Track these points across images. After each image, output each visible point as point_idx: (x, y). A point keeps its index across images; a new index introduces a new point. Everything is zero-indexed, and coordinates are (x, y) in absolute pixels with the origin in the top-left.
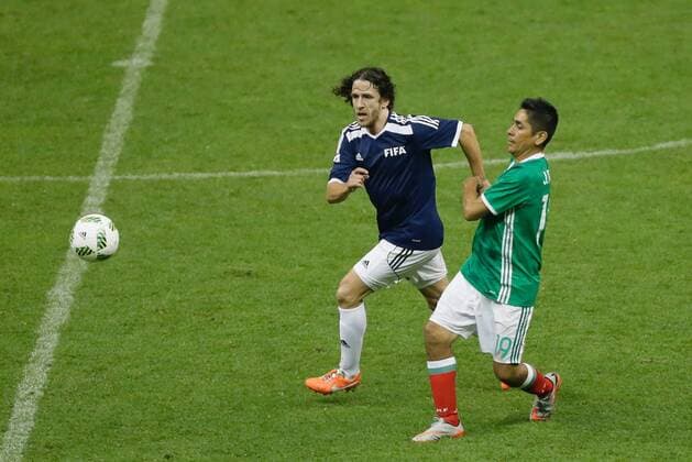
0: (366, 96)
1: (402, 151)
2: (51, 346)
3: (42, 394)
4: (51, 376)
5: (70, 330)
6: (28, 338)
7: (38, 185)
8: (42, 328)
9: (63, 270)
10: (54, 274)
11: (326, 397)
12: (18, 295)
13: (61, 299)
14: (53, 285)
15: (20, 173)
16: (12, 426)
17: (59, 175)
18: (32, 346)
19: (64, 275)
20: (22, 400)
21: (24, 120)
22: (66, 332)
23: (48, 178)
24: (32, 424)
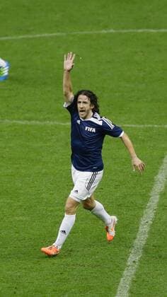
0: (85, 103)
1: (94, 130)
2: (156, 201)
3: (151, 222)
4: (156, 214)
5: (164, 194)
6: (146, 197)
7: (151, 129)
8: (152, 193)
9: (162, 167)
10: (157, 169)
11: (49, 256)
12: (142, 178)
13: (160, 180)
14: (157, 174)
15: (143, 124)
16: (138, 237)
17: (160, 124)
18: (147, 201)
19: (162, 169)
20: (143, 225)
21: (145, 100)
22: (163, 195)
23: (156, 126)
24: (147, 236)
